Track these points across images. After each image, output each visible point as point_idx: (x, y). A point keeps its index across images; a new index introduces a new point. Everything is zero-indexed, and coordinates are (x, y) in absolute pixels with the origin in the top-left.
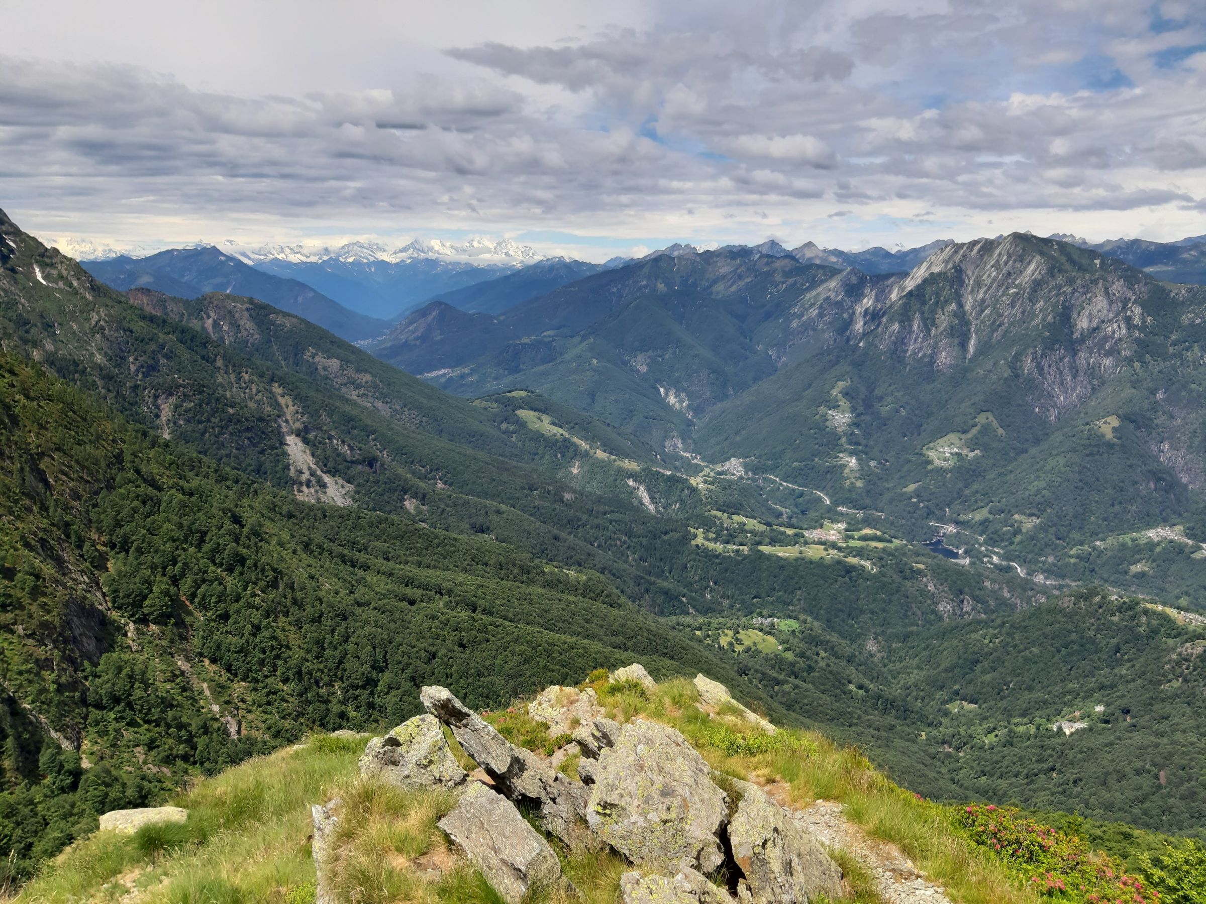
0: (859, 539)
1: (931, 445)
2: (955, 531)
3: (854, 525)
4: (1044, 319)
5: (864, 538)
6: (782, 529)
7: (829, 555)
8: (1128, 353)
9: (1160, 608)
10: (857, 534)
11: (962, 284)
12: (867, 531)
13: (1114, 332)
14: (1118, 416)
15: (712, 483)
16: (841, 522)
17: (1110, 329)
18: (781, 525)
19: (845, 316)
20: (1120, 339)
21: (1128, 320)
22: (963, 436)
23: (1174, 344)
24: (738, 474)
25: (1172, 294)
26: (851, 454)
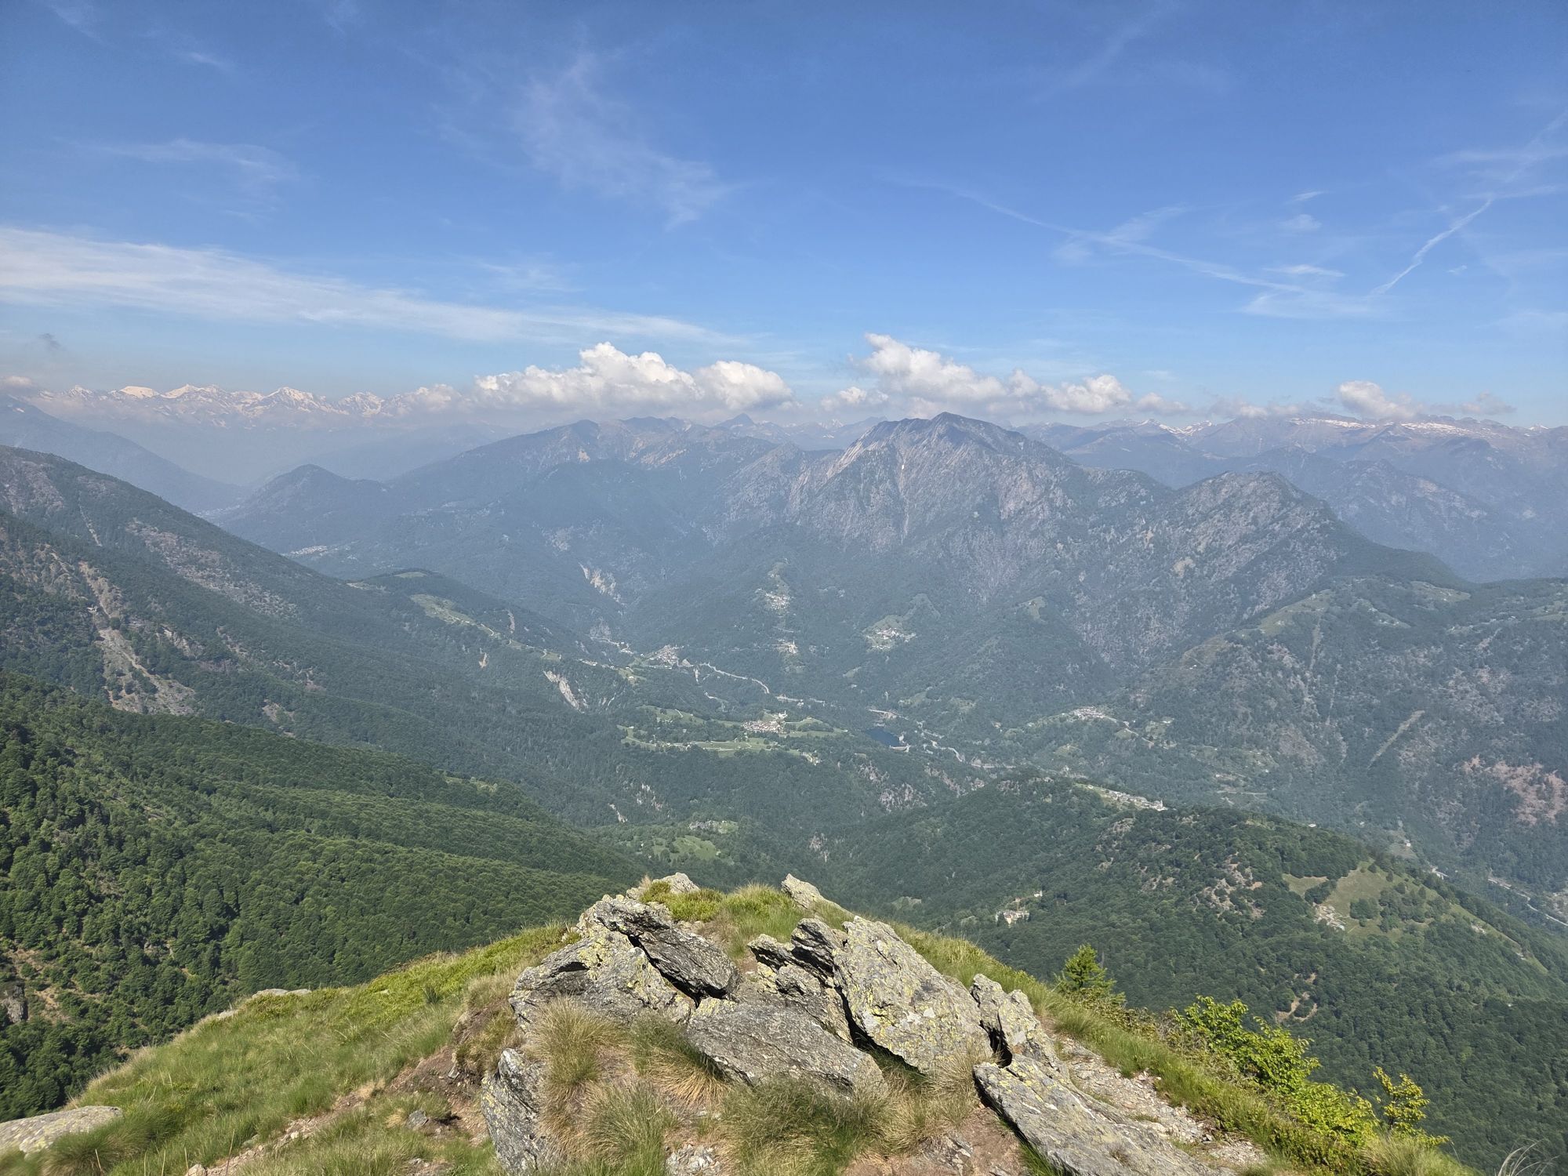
0: (800, 730)
1: (870, 628)
2: (894, 717)
3: (795, 714)
4: (973, 500)
5: (804, 729)
6: (719, 722)
7: (769, 747)
8: (1053, 535)
9: (1091, 787)
10: (798, 724)
11: (895, 463)
12: (809, 720)
13: (1038, 514)
14: (1044, 596)
15: (642, 674)
16: (782, 712)
17: (1034, 510)
18: (720, 718)
19: (782, 493)
20: (1043, 522)
21: (1051, 502)
22: (900, 618)
23: (1092, 526)
24: (672, 663)
25: (1090, 478)
26: (790, 639)
